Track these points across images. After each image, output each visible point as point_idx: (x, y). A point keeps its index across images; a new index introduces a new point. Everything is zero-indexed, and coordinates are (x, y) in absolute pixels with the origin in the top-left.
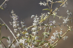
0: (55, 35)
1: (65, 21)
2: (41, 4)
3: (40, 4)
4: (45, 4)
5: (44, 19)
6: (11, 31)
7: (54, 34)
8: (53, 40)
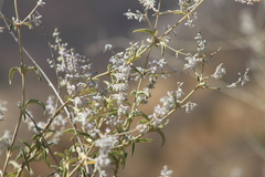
0: (165, 104)
1: (190, 62)
2: (129, 15)
3: (126, 17)
4: (140, 17)
5: (137, 55)
6: (51, 84)
7: (162, 100)
8: (159, 117)
